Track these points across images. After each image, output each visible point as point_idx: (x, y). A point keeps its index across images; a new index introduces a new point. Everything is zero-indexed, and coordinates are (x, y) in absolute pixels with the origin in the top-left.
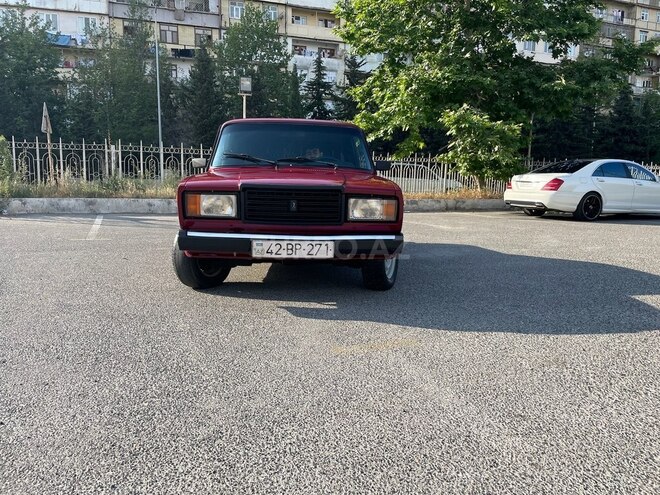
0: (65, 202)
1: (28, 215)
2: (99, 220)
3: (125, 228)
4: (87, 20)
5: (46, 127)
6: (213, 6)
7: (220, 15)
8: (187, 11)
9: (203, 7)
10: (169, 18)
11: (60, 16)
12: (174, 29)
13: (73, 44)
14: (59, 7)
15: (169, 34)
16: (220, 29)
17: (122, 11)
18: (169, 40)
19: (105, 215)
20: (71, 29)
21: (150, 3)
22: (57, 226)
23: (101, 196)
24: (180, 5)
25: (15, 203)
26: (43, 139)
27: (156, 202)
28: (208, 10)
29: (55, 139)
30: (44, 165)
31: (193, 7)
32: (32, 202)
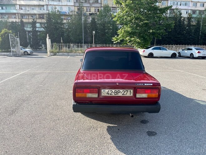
0: (64, 53)
1: (59, 55)
2: (69, 56)
3: (72, 58)
4: (69, 7)
5: (62, 41)
6: (99, 1)
7: (101, 3)
8: (93, 3)
9: (97, 2)
10: (88, 5)
11: (63, 7)
12: (90, 8)
13: (66, 14)
14: (63, 5)
15: (88, 9)
16: (101, 7)
17: (77, 4)
18: (88, 11)
19: (70, 56)
20: (65, 10)
21: (84, 2)
22: (63, 57)
23: (70, 53)
24: (91, 2)
25: (58, 54)
26: (61, 43)
27: (78, 54)
28: (98, 2)
29: (63, 43)
30: (61, 48)
31: (95, 1)
32: (60, 53)
